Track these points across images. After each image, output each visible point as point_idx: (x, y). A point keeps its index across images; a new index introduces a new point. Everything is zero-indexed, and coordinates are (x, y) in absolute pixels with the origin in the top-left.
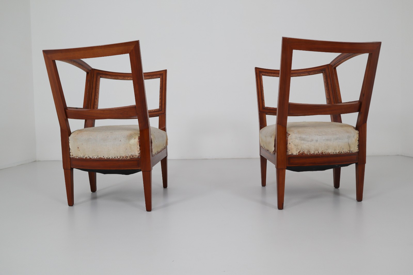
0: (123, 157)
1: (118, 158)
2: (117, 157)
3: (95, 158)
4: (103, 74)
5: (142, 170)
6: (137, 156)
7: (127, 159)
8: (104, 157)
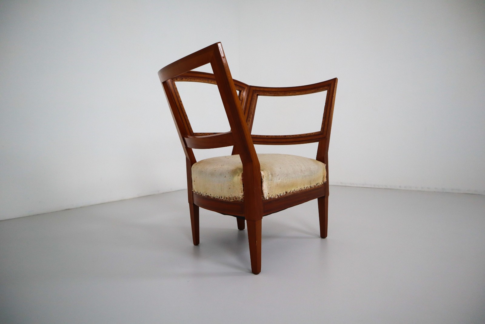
0: (227, 198)
1: (222, 199)
2: (222, 197)
3: (205, 195)
4: (260, 91)
5: (246, 218)
6: (240, 199)
7: (231, 201)
8: (211, 196)
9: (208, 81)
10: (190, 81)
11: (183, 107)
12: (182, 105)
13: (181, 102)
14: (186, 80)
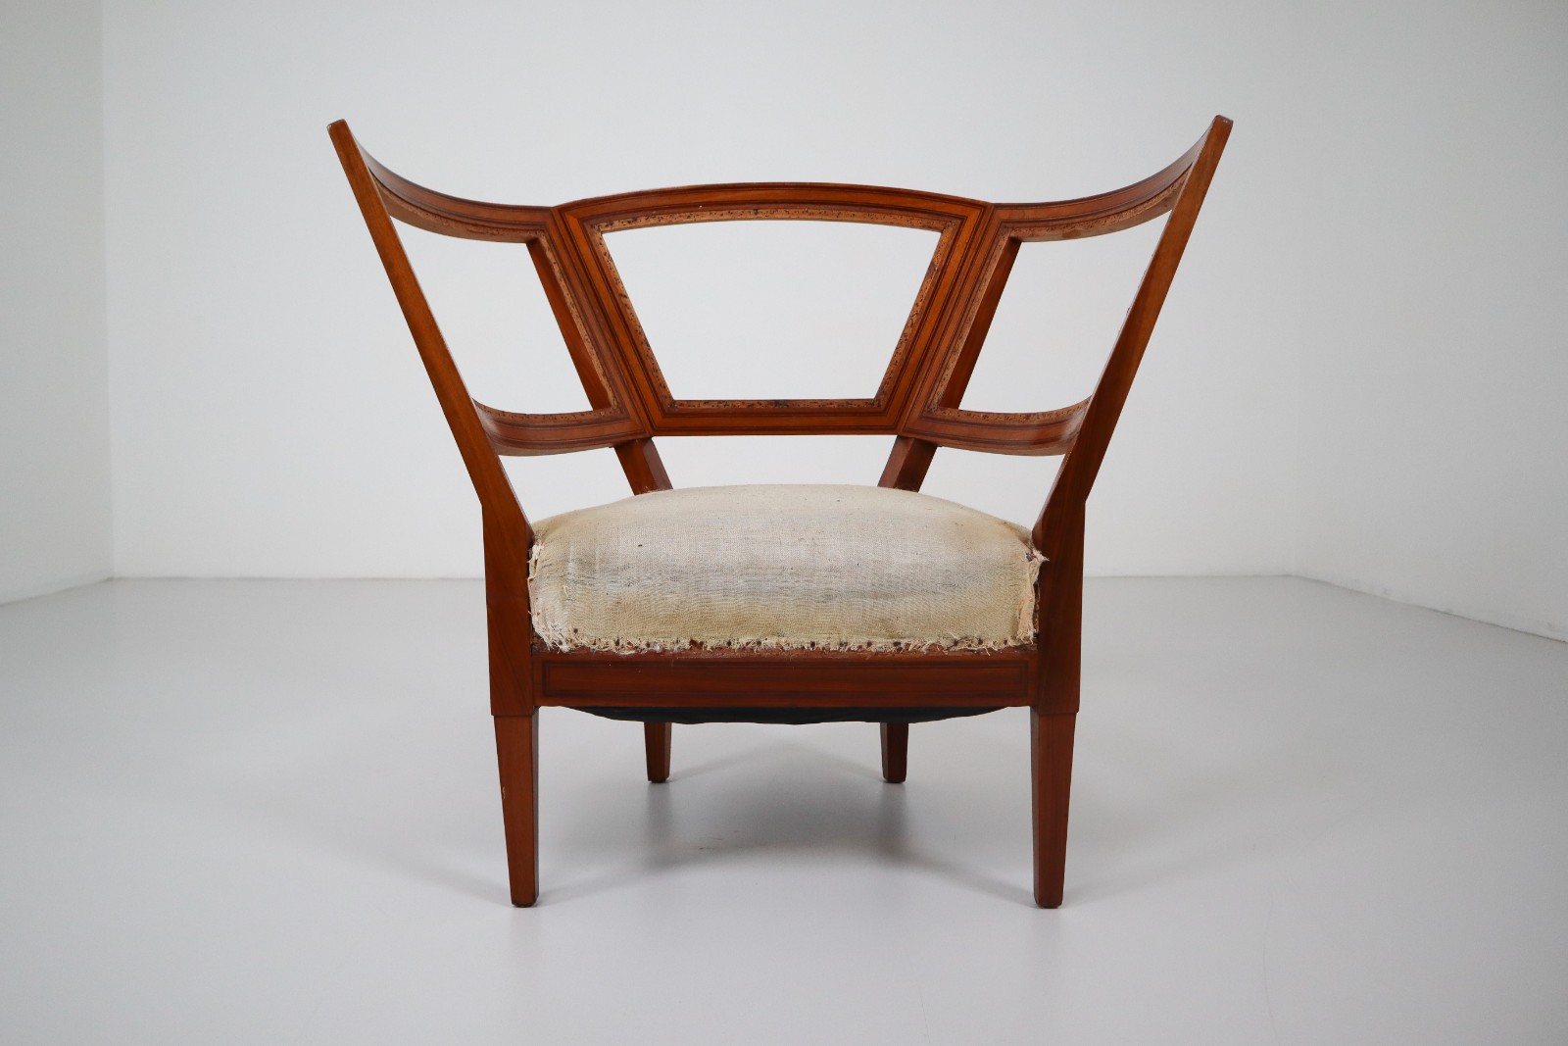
9: (756, 214)
10: (670, 223)
11: (633, 314)
12: (628, 306)
13: (626, 297)
14: (652, 221)
